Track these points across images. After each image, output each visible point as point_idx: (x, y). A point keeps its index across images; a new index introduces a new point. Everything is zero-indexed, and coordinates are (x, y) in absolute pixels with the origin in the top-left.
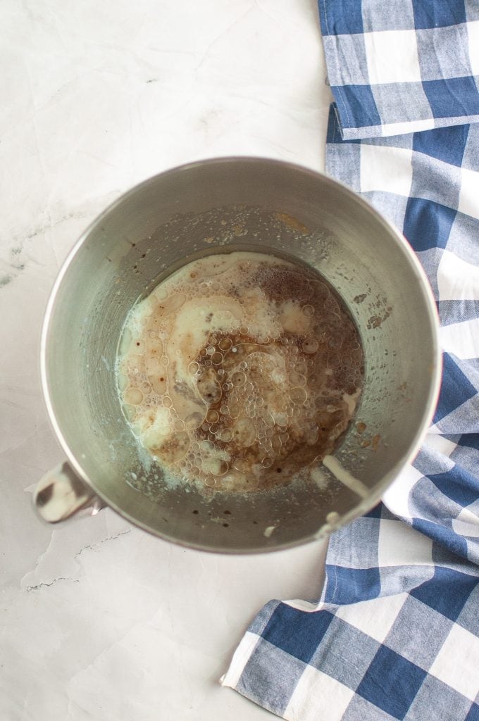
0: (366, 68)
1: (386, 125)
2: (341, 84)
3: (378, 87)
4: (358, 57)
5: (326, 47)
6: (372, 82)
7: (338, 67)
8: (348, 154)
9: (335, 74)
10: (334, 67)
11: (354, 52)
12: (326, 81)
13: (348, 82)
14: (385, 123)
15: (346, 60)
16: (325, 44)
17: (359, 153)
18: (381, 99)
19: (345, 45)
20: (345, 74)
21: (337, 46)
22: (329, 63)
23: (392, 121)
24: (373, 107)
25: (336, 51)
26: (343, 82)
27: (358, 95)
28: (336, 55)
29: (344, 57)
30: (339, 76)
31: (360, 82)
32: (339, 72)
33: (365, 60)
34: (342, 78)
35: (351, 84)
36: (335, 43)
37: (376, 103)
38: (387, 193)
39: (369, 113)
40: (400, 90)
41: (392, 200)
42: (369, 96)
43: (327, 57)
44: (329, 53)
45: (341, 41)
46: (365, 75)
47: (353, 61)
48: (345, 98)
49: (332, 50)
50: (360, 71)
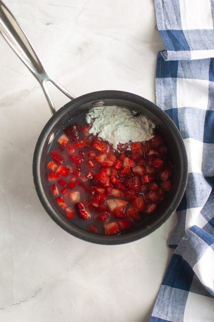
0: (180, 20)
1: (193, 51)
2: (165, 29)
3: (187, 31)
4: (176, 14)
5: (156, 7)
6: (184, 28)
7: (163, 19)
8: (169, 84)
9: (161, 23)
10: (161, 19)
11: (173, 10)
12: (156, 27)
13: (169, 28)
14: (192, 50)
15: (168, 15)
16: (155, 5)
17: (176, 84)
18: (189, 38)
19: (168, 6)
20: (167, 23)
21: (163, 6)
22: (158, 16)
23: (197, 49)
24: (185, 41)
25: (162, 9)
26: (166, 28)
27: (175, 35)
28: (162, 11)
29: (167, 13)
30: (163, 25)
31: (176, 28)
32: (164, 22)
33: (180, 15)
34: (166, 26)
35: (171, 29)
36: (161, 4)
37: (187, 40)
38: (193, 108)
39: (183, 44)
40: (201, 33)
41: (197, 112)
42: (182, 36)
43: (157, 13)
44: (157, 10)
45: (165, 4)
46: (179, 24)
47: (172, 15)
48: (168, 36)
49: (159, 9)
50: (176, 22)
